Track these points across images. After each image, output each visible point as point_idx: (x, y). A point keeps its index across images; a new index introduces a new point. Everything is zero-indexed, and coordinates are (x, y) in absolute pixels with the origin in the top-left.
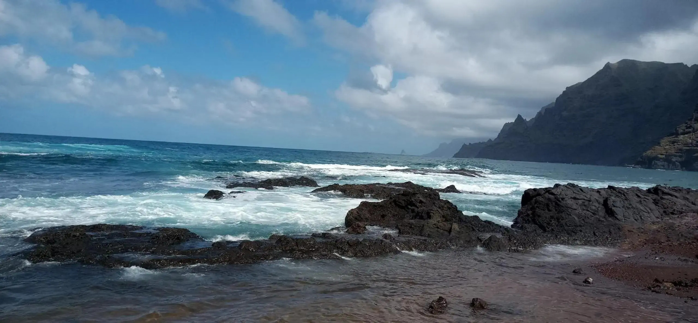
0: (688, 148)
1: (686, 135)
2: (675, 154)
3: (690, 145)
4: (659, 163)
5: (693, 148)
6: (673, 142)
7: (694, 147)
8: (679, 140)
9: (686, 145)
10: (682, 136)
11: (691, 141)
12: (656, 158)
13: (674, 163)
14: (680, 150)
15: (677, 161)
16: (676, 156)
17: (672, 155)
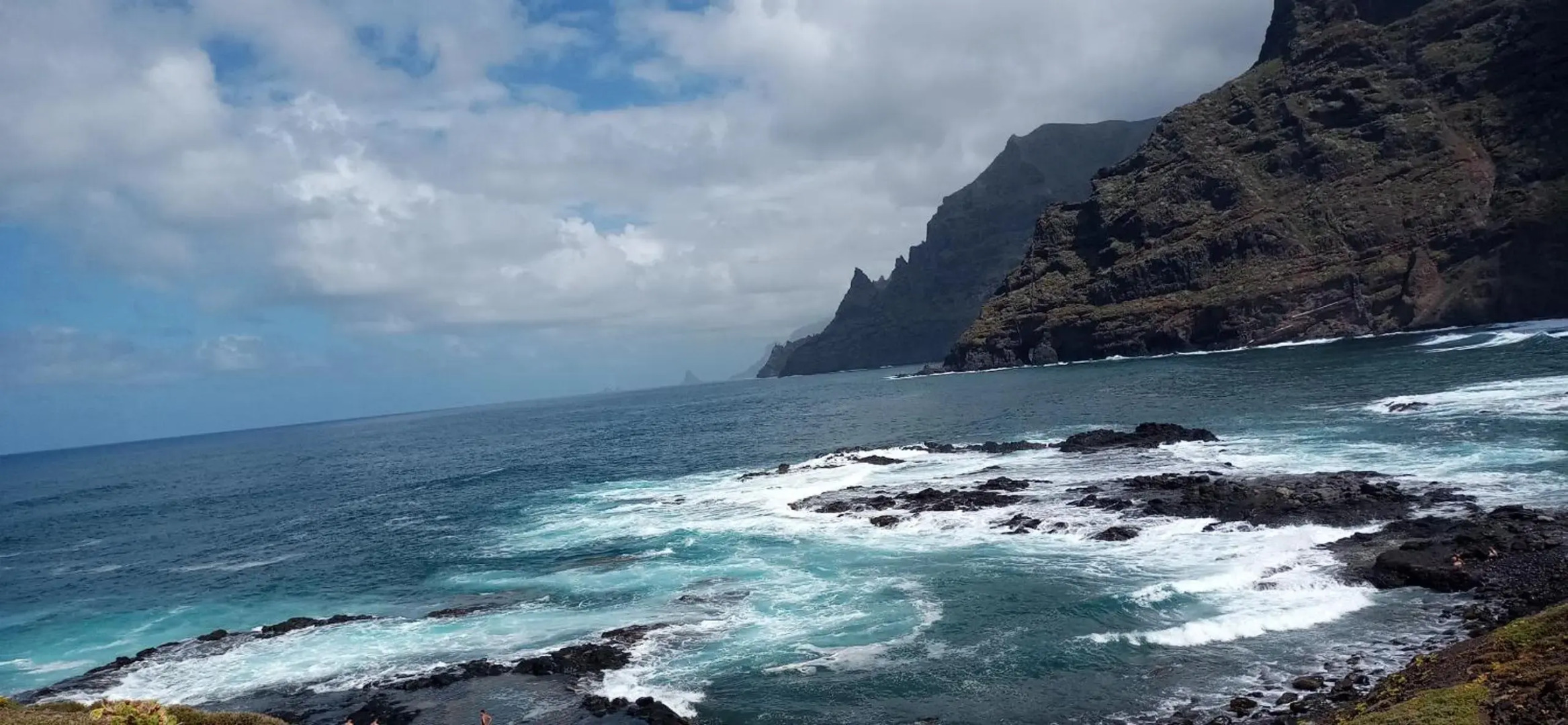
0: (1025, 316)
1: (1023, 289)
2: (1002, 332)
3: (1029, 310)
4: (977, 356)
5: (1032, 315)
6: (1000, 308)
7: (1035, 312)
8: (1008, 302)
9: (1022, 309)
10: (1014, 292)
11: (1029, 300)
12: (973, 347)
13: (1000, 353)
14: (1012, 321)
15: (1006, 347)
16: (1003, 337)
17: (997, 336)
